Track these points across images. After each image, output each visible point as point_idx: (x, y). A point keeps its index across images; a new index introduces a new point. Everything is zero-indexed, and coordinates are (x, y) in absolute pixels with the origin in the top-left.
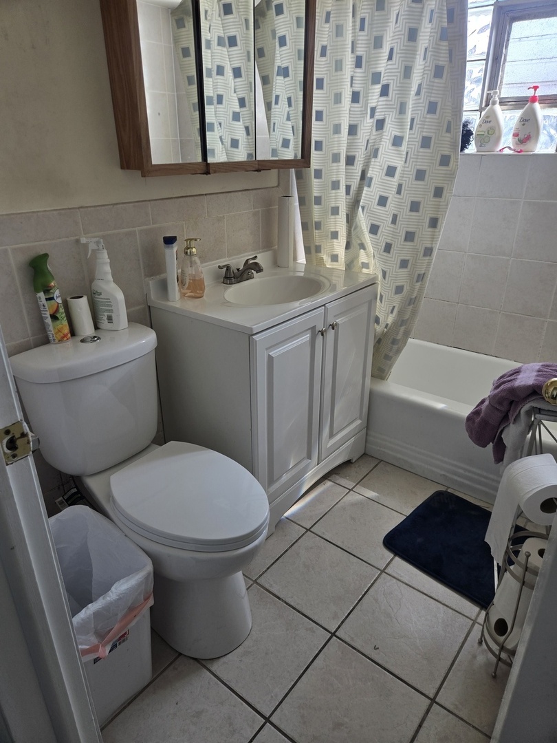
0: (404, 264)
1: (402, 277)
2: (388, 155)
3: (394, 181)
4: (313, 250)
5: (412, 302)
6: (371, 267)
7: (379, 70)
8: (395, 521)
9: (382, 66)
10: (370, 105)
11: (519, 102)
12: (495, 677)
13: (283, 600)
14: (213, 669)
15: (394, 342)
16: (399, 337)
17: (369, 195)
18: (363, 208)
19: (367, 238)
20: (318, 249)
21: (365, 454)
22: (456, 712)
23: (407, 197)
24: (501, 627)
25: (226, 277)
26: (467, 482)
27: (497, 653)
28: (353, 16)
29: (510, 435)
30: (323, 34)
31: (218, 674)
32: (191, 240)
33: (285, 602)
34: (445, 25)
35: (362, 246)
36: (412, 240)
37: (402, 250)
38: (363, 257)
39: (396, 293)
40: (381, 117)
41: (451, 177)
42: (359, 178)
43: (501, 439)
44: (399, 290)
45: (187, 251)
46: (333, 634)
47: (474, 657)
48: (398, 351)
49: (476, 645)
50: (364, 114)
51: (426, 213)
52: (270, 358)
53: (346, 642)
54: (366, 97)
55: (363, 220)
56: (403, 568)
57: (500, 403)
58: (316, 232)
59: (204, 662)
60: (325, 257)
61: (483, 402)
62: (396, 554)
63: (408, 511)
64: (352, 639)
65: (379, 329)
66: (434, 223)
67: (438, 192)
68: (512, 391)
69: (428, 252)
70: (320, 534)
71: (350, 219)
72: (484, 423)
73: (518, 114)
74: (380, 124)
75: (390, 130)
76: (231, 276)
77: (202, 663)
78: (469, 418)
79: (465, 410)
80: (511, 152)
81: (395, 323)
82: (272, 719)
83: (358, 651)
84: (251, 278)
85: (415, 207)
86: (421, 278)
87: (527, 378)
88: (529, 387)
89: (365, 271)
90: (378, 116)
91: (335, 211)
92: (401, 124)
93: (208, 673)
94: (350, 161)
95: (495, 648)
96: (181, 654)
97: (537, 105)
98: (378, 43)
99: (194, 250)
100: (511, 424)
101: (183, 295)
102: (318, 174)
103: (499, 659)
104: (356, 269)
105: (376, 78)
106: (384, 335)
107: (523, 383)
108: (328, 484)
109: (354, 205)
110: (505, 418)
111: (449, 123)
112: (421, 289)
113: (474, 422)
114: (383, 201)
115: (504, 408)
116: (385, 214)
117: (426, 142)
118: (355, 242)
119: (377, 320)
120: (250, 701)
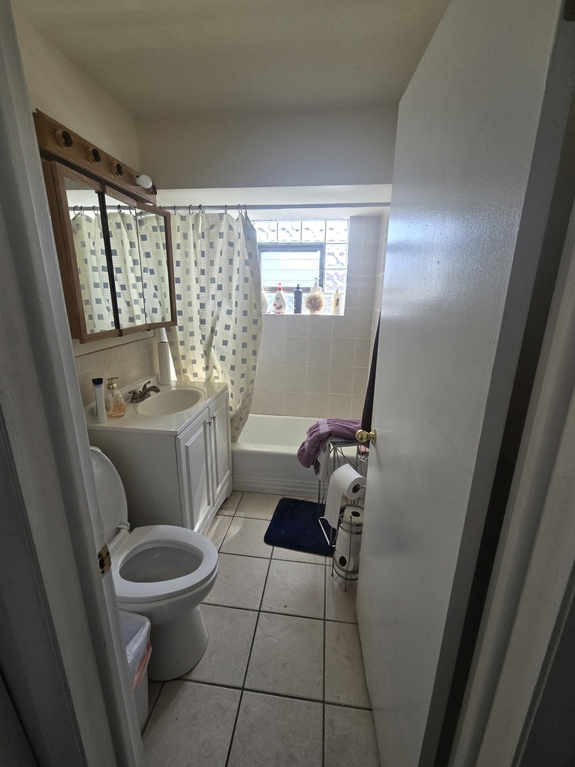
0: (243, 376)
1: (242, 383)
2: (224, 319)
3: (231, 333)
4: (182, 372)
5: (249, 395)
6: (221, 378)
7: (214, 276)
8: (265, 526)
9: (215, 274)
10: (211, 294)
11: (273, 290)
12: (346, 591)
13: (221, 606)
14: (193, 678)
15: (241, 419)
16: (243, 416)
17: (217, 340)
18: (214, 347)
19: (218, 363)
20: (185, 371)
21: (233, 491)
22: (337, 620)
23: (240, 341)
24: (343, 561)
25: (132, 398)
26: (294, 489)
27: (345, 576)
28: (194, 248)
29: (322, 458)
30: (177, 255)
31: (198, 679)
32: (112, 379)
33: (223, 606)
34: (247, 258)
35: (215, 367)
36: (246, 363)
37: (241, 369)
38: (215, 373)
39: (241, 392)
40: (220, 301)
41: (260, 329)
42: (210, 331)
43: (317, 462)
44: (242, 390)
45: (109, 387)
46: (260, 611)
47: (333, 584)
48: (244, 424)
49: (331, 577)
50: (208, 298)
51: (250, 348)
52: (187, 447)
53: (268, 612)
54: (208, 289)
55: (214, 354)
56: (280, 552)
57: (315, 443)
58: (183, 362)
59: (185, 677)
60: (189, 375)
61: (303, 444)
62: (274, 545)
63: (271, 517)
64: (271, 608)
65: (232, 413)
66: (255, 353)
67: (255, 338)
68: (320, 436)
69: (254, 368)
70: (226, 552)
71: (207, 354)
72: (309, 455)
73: (274, 295)
74: (220, 304)
75: (225, 307)
76: (137, 397)
77: (183, 679)
78: (299, 455)
79: (294, 450)
80: (274, 313)
81: (240, 408)
82: (246, 686)
83: (277, 614)
84: (149, 396)
85: (244, 345)
86: (252, 382)
87: (324, 429)
88: (326, 433)
89: (216, 381)
90: (218, 299)
91: (193, 348)
92: (230, 304)
93: (190, 683)
94: (203, 322)
95: (343, 573)
96: (164, 682)
97: (282, 292)
98: (212, 263)
99: (115, 385)
100: (322, 453)
101: (109, 416)
102: (181, 329)
103: (346, 579)
104: (212, 381)
105: (213, 281)
106: (235, 416)
107: (324, 431)
108: (220, 518)
109: (209, 346)
110: (318, 450)
111: (255, 304)
112: (253, 387)
113: (302, 456)
114: (225, 343)
115: (317, 446)
116: (227, 351)
117: (245, 313)
118: (211, 366)
119: (231, 409)
120: (227, 684)
